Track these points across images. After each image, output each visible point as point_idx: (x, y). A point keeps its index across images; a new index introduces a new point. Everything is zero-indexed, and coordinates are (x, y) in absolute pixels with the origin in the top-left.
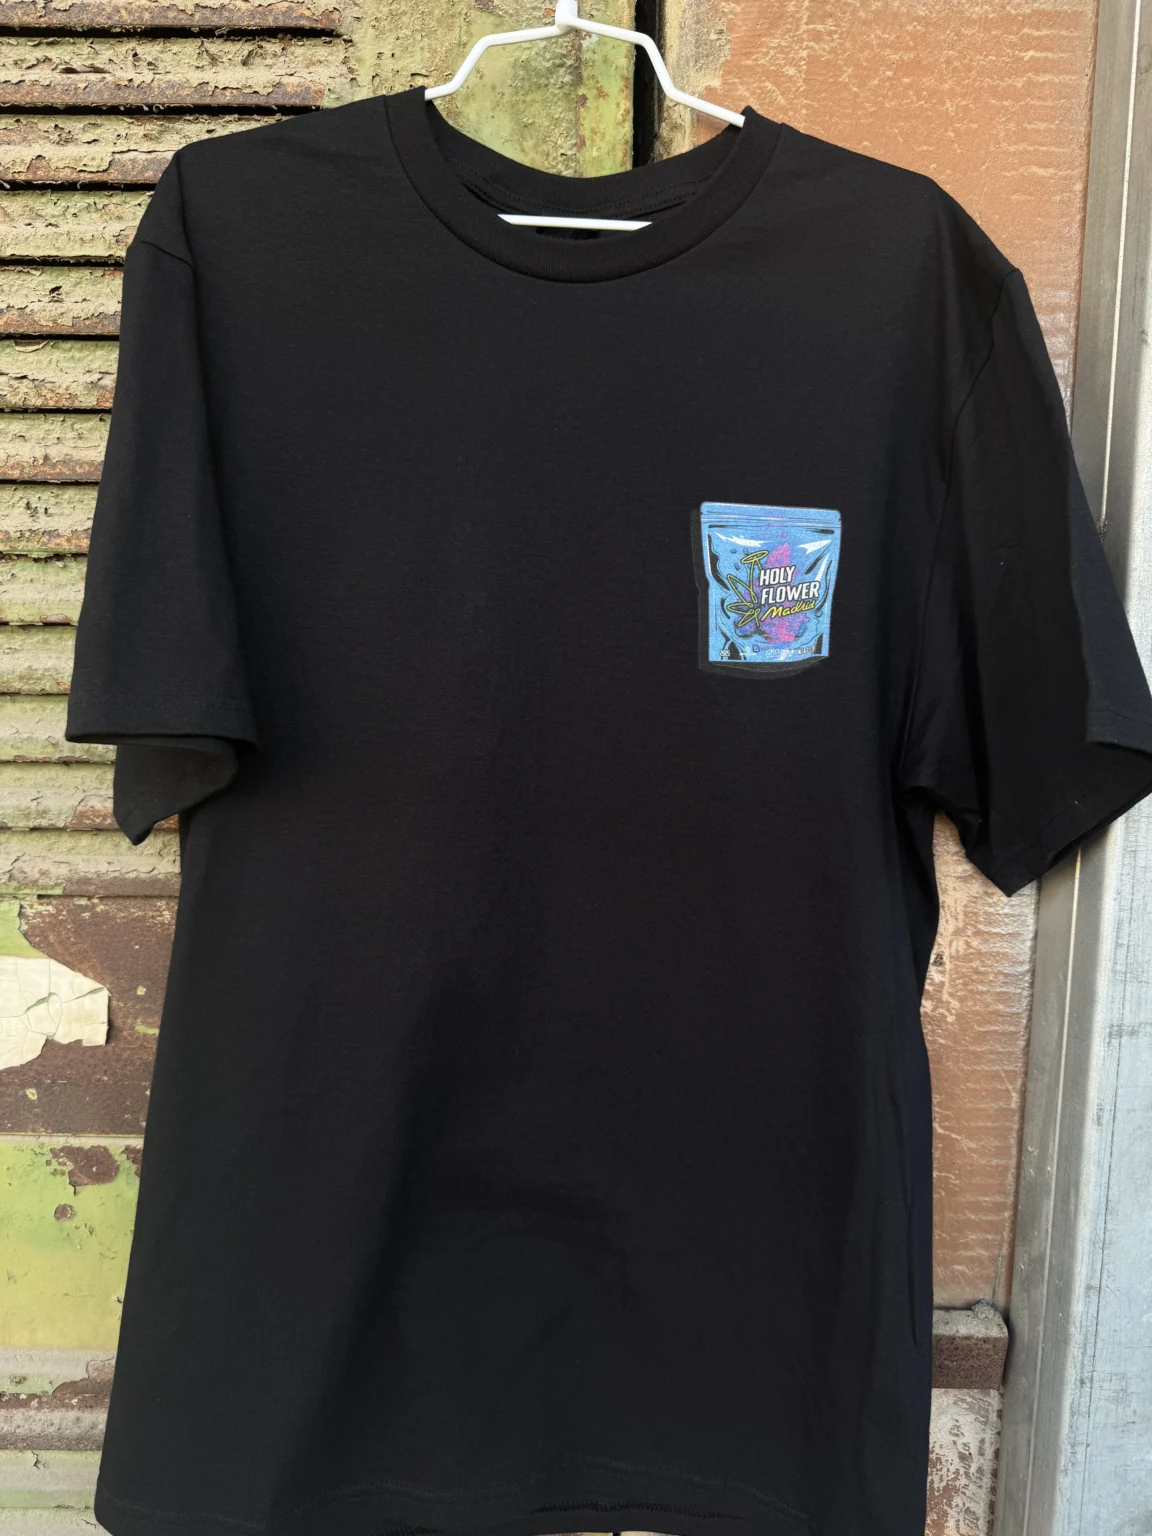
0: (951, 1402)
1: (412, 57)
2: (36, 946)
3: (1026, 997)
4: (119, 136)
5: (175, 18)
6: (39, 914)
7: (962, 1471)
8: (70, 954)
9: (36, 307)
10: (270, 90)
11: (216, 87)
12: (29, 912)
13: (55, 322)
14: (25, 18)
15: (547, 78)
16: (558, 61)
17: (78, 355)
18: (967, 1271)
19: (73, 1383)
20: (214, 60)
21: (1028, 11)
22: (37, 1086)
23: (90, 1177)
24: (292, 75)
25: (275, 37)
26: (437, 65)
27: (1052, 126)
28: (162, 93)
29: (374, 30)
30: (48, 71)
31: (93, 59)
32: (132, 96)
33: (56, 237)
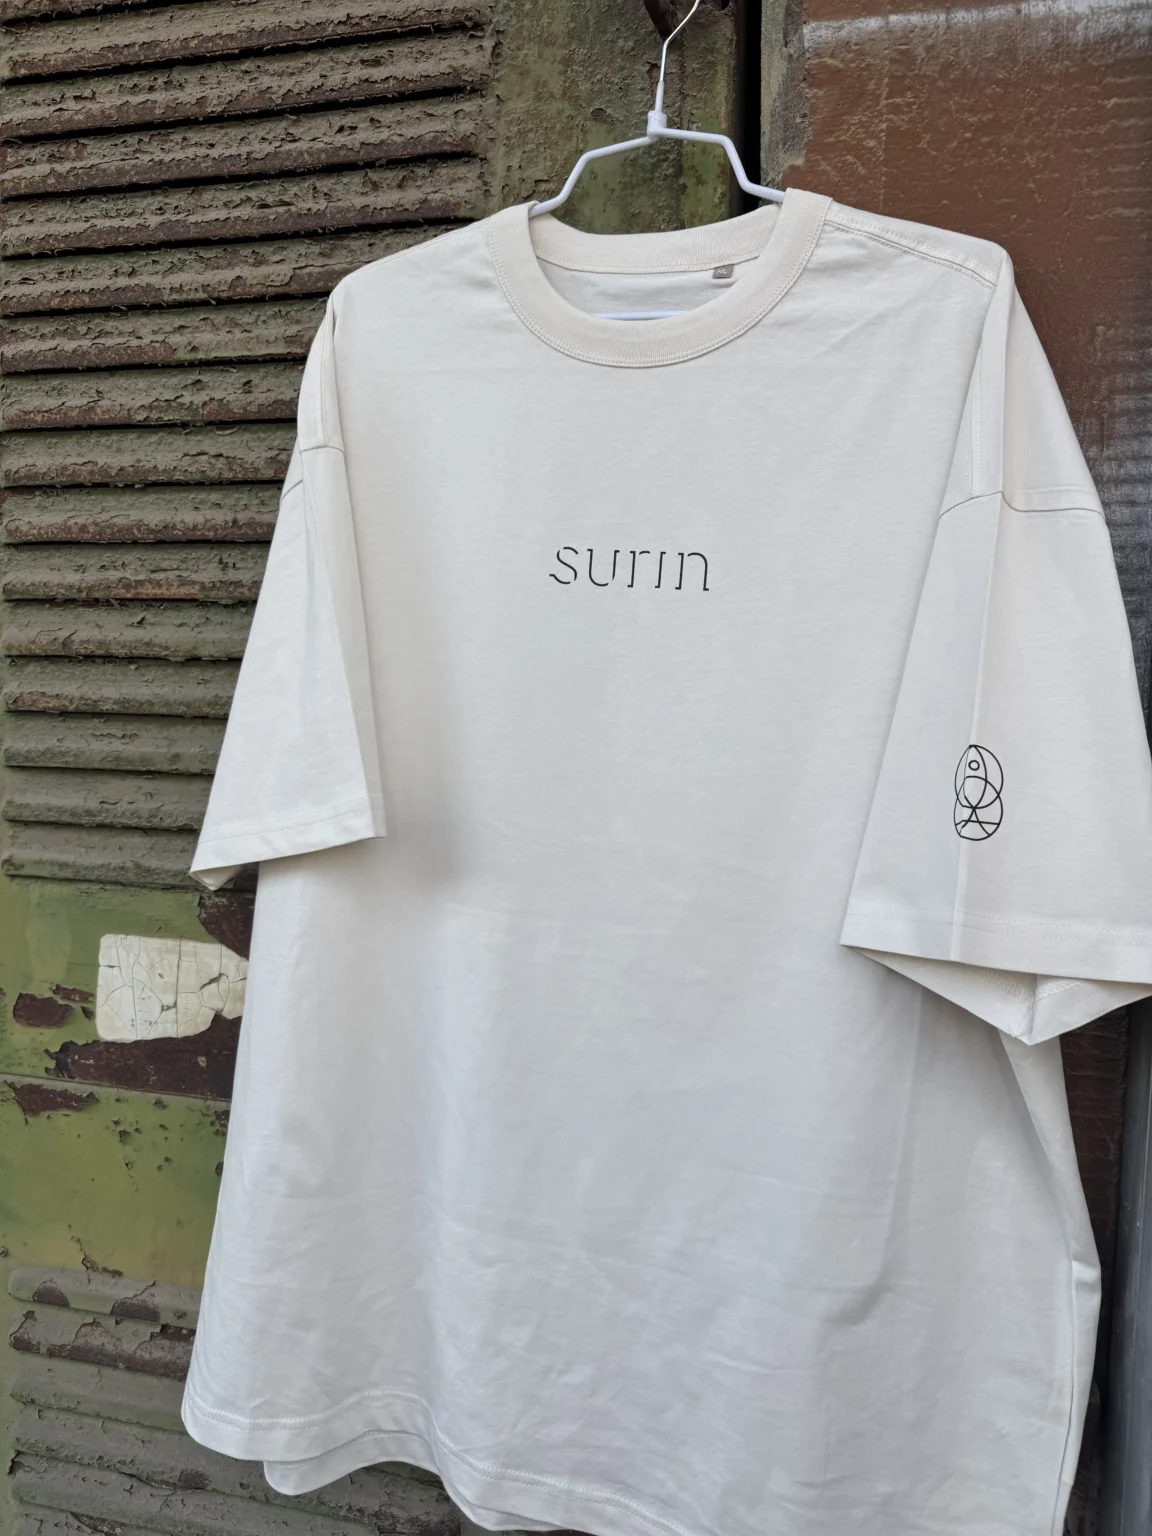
1: (536, 166)
2: (211, 932)
4: (300, 255)
5: (345, 155)
6: (215, 905)
9: (231, 398)
10: (418, 206)
11: (375, 208)
12: (208, 902)
13: (245, 410)
14: (233, 168)
15: (652, 172)
16: (662, 157)
17: (263, 435)
20: (375, 186)
21: (1111, 61)
22: (207, 1055)
25: (425, 162)
26: (556, 171)
27: (1138, 168)
28: (333, 217)
29: (505, 147)
30: (248, 208)
31: (282, 195)
32: (310, 222)
33: (249, 341)
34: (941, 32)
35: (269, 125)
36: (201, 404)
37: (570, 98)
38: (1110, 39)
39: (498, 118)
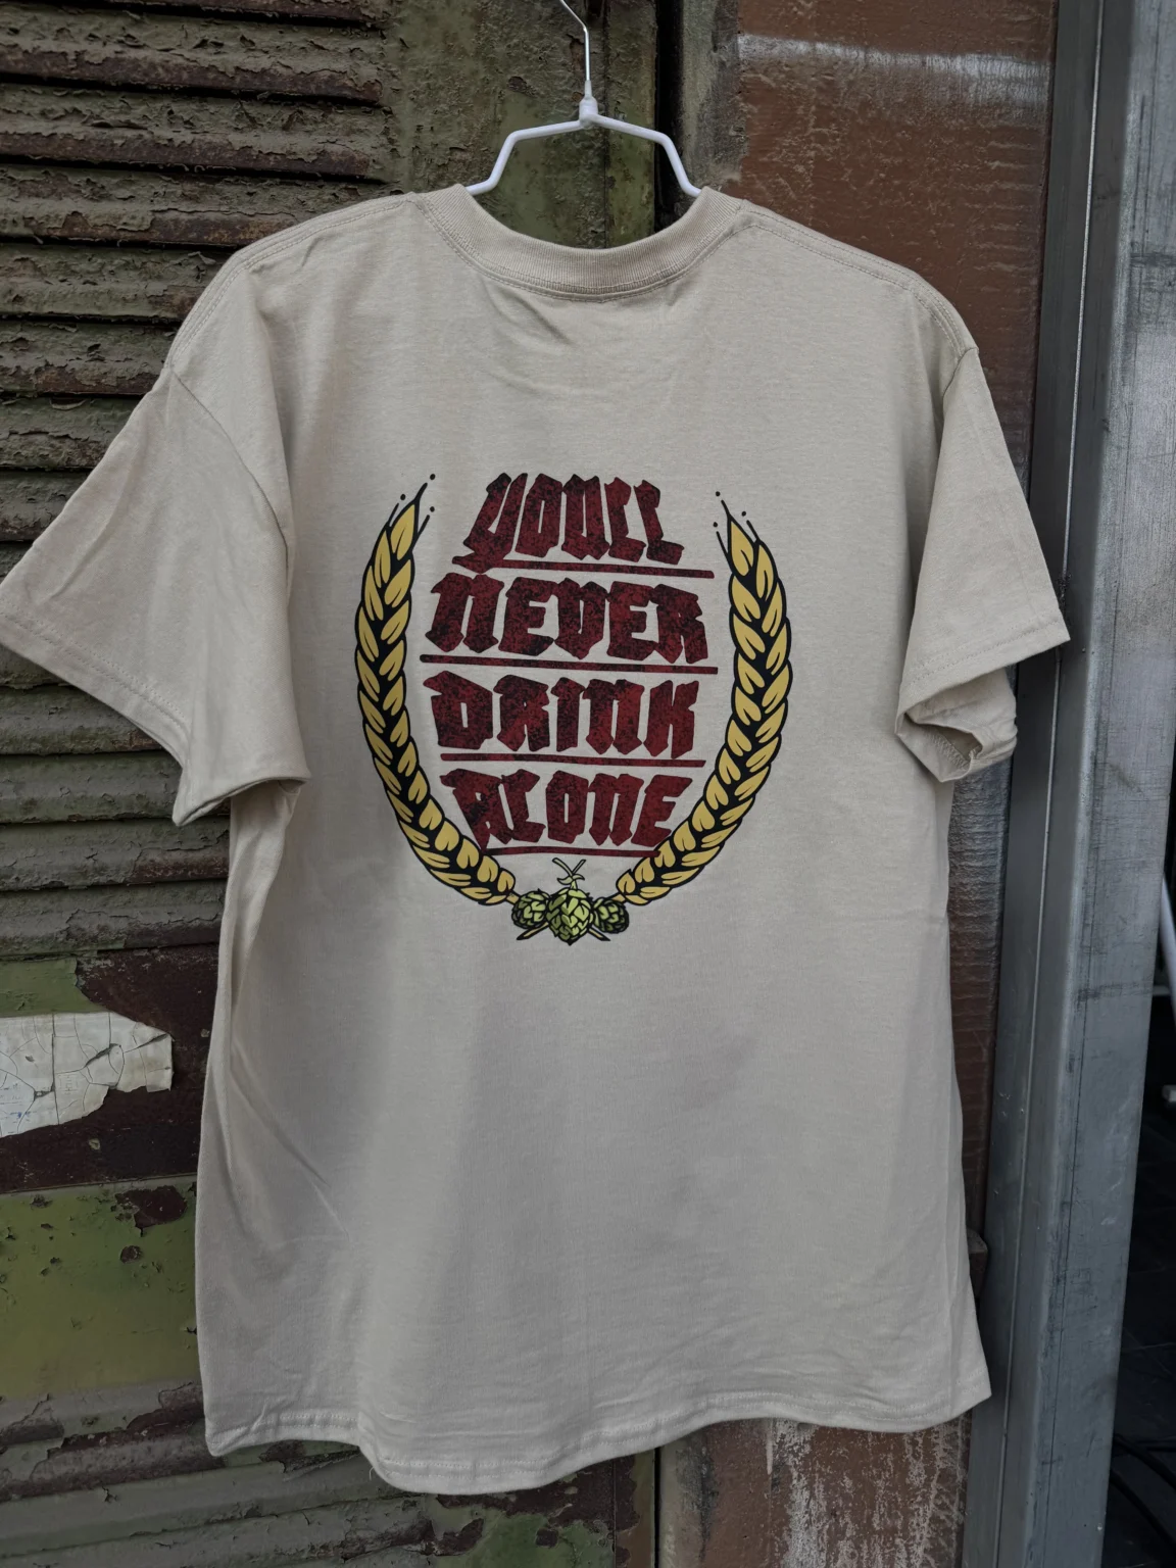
1: (450, 131)
2: (94, 1000)
4: (156, 193)
5: (215, 79)
6: (98, 969)
8: (130, 1005)
9: (76, 365)
10: (315, 157)
11: (260, 152)
12: (86, 967)
13: (98, 381)
14: (55, 69)
15: (577, 159)
16: (586, 143)
19: (148, 1415)
20: (254, 123)
21: (995, 126)
22: (99, 1136)
23: (156, 1217)
24: (334, 143)
25: (314, 103)
26: (473, 140)
27: (1014, 229)
28: (203, 154)
29: (412, 103)
30: (78, 124)
31: (126, 113)
32: (172, 157)
33: (97, 295)
34: (861, 70)
35: (99, 20)
36: (33, 371)
37: (484, 59)
38: (994, 106)
39: (402, 67)
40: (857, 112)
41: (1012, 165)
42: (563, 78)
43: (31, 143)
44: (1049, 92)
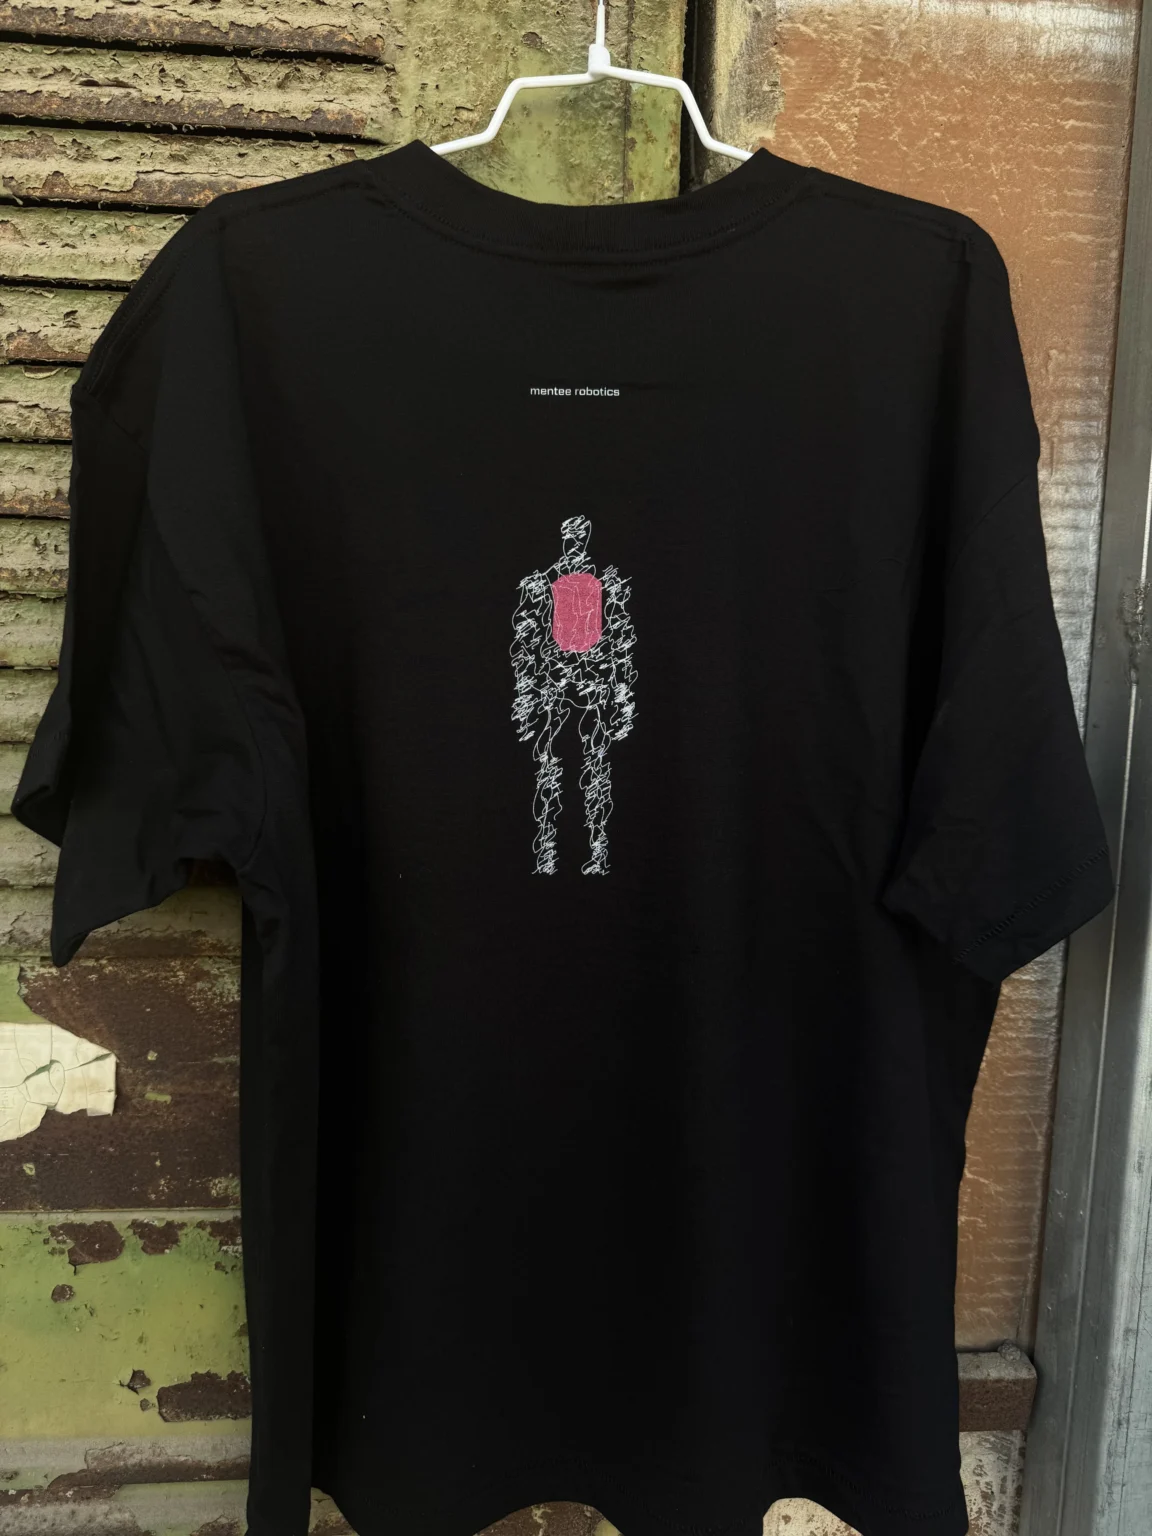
0: (975, 1442)
1: (457, 89)
2: (36, 1011)
3: (1053, 1043)
4: (142, 154)
5: (208, 34)
6: (41, 977)
7: (984, 1510)
8: (75, 1019)
9: (50, 331)
10: (309, 116)
11: (251, 110)
12: (30, 974)
13: (71, 348)
14: (44, 25)
15: (595, 119)
16: (606, 103)
18: (992, 1313)
19: (71, 1475)
20: (248, 81)
21: (1070, 81)
22: (35, 1161)
23: (91, 1255)
24: (331, 101)
25: (313, 61)
26: (482, 100)
27: (1091, 194)
28: (193, 113)
29: (417, 60)
30: (67, 82)
31: (116, 72)
32: (159, 115)
33: (74, 259)
34: (914, 19)
36: (4, 337)
37: (497, 13)
38: (1069, 58)
39: (408, 22)
40: (909, 65)
41: (1089, 124)
42: (583, 33)
43: (15, 101)
44: (1134, 42)
